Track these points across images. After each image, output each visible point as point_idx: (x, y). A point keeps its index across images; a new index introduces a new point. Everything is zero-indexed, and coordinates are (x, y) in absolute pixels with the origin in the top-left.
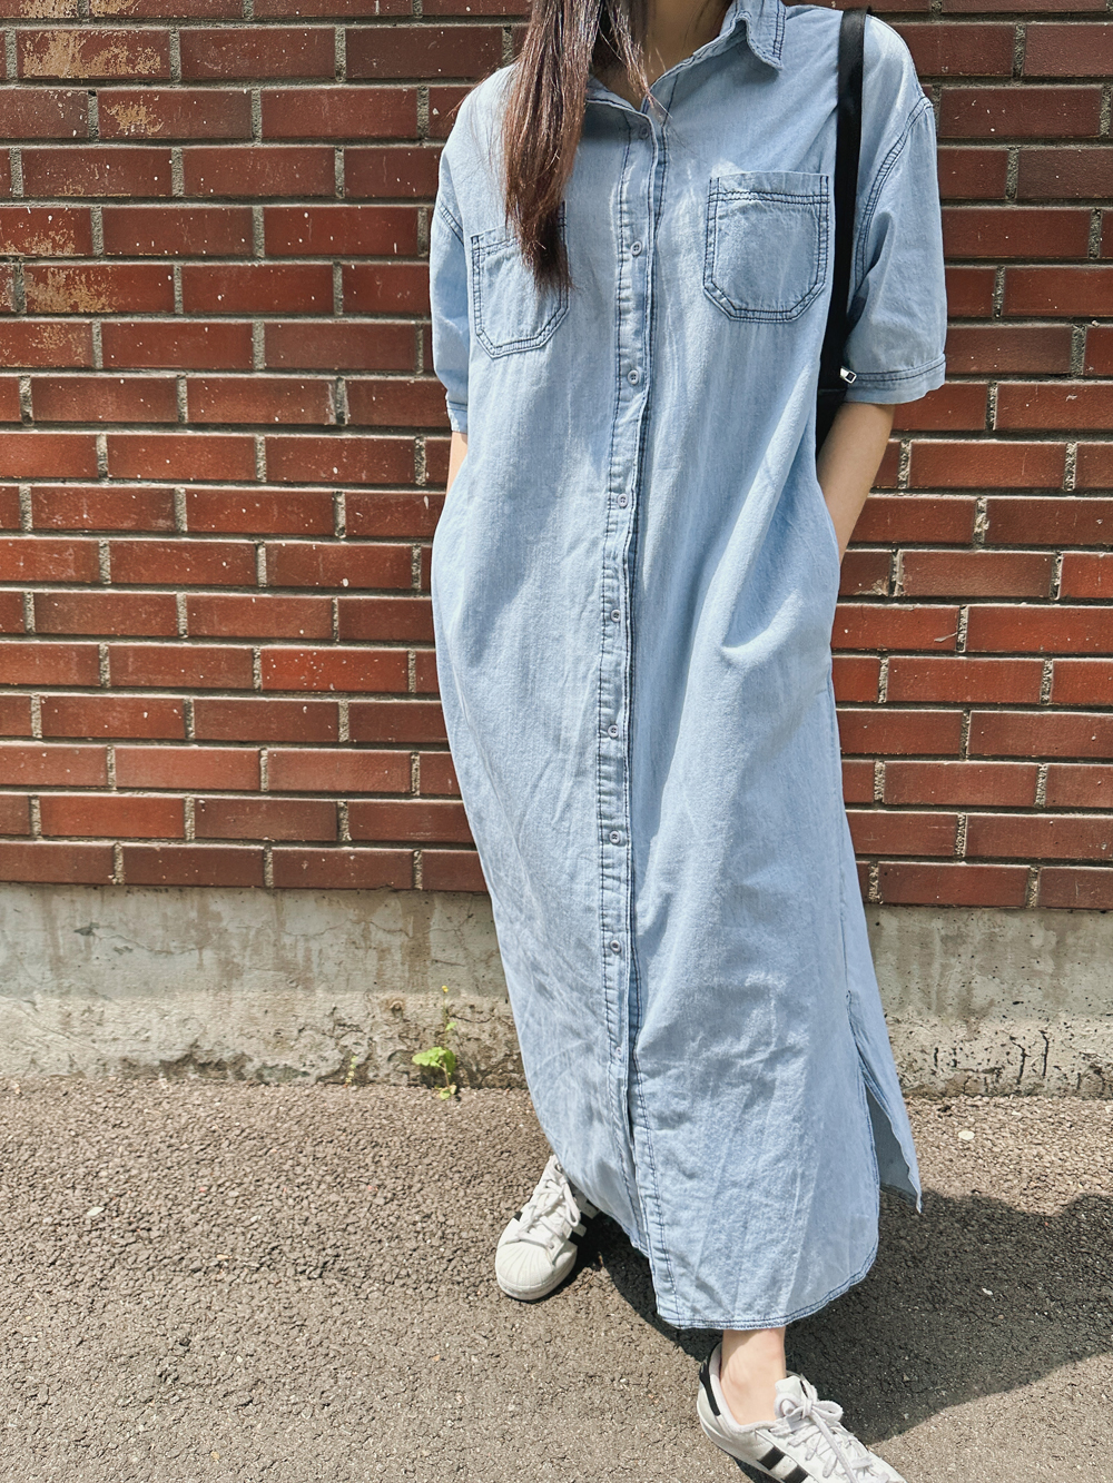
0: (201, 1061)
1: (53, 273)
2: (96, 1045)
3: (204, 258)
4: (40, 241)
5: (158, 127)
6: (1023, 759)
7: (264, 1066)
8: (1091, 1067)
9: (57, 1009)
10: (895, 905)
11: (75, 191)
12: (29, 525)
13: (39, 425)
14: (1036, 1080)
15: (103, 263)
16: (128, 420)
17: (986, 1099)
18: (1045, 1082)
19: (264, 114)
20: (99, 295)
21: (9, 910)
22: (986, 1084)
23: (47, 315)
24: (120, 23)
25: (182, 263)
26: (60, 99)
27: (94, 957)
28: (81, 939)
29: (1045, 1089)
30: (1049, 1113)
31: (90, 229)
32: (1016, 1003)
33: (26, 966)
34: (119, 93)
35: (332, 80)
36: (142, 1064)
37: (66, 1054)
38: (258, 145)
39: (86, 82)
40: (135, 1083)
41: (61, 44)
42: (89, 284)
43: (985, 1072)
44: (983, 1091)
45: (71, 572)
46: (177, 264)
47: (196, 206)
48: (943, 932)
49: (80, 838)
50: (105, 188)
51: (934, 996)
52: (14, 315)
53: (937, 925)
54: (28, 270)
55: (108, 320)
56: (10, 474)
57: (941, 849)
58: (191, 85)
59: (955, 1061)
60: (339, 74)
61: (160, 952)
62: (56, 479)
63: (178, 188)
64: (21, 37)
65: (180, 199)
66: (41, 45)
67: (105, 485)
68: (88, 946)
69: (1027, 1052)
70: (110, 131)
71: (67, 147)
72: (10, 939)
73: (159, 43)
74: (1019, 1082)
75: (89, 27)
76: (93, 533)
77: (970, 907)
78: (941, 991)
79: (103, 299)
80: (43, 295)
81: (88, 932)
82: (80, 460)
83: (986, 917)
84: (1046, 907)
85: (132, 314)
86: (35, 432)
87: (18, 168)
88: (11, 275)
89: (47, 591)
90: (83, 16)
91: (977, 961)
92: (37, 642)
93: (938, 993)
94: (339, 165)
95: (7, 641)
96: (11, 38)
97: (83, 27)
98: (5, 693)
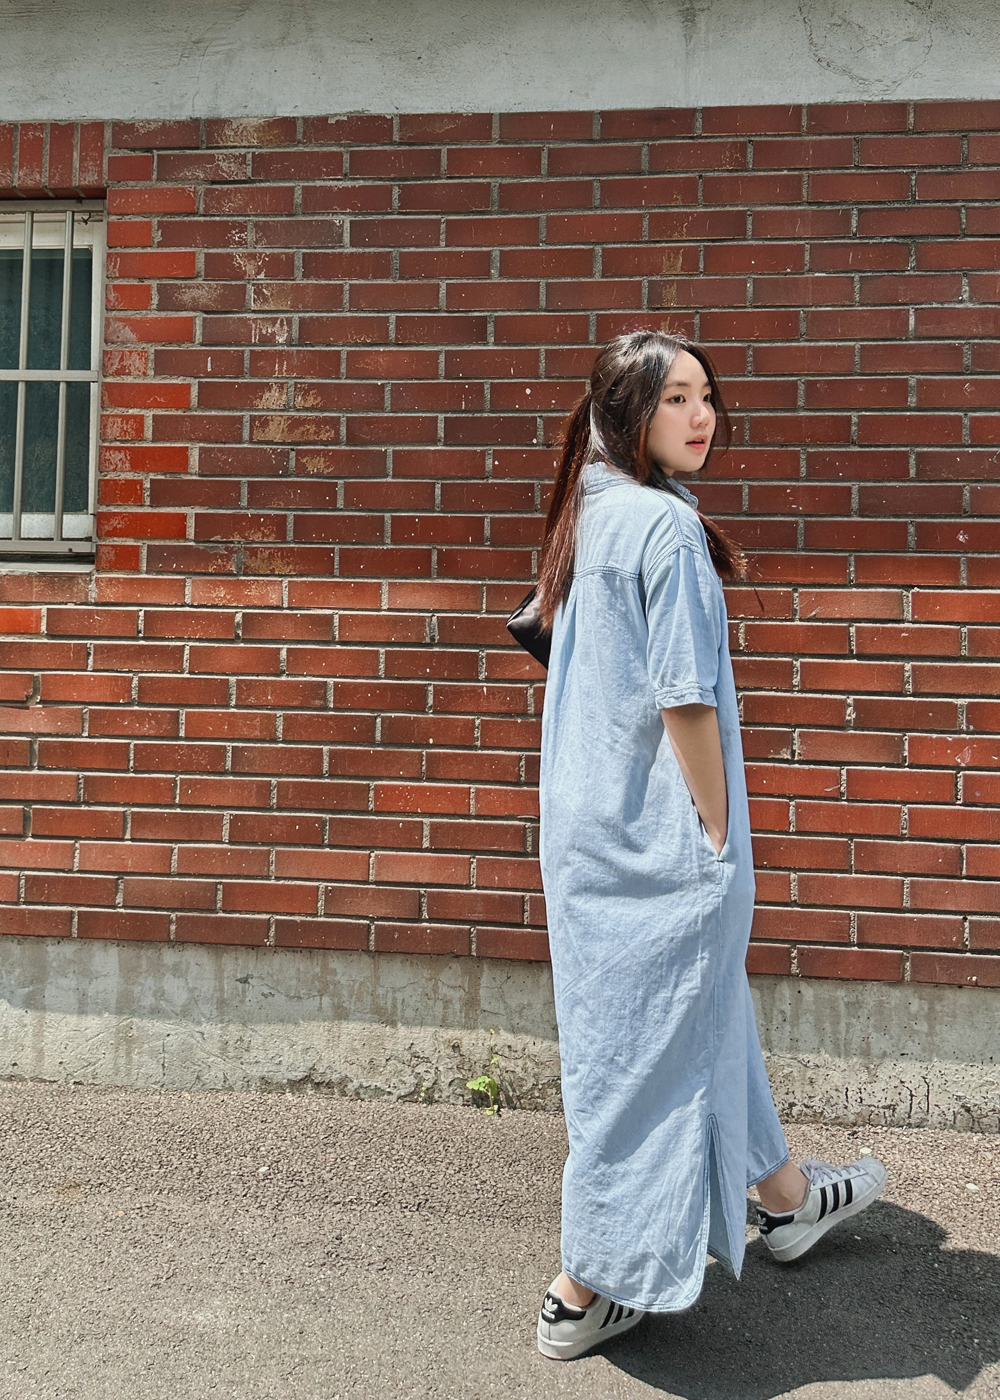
0: (316, 1081)
1: (261, 551)
2: (243, 1067)
3: (353, 544)
4: (255, 533)
5: (331, 469)
6: (892, 874)
7: (361, 1086)
8: (963, 1106)
9: (218, 1038)
10: (810, 978)
11: (279, 504)
12: (233, 703)
13: (245, 641)
14: (922, 1115)
15: (292, 545)
16: (300, 638)
17: (885, 1129)
18: (929, 1117)
19: (393, 463)
20: (288, 564)
21: (193, 963)
22: (885, 1117)
23: (255, 575)
24: (311, 412)
25: (340, 546)
26: (273, 453)
27: (247, 999)
28: (240, 986)
29: (930, 1123)
30: (930, 1139)
31: (285, 526)
32: (902, 1055)
33: (200, 1006)
34: (308, 450)
35: (436, 444)
36: (275, 1081)
37: (221, 1073)
38: (389, 480)
39: (289, 444)
40: (270, 1096)
41: (276, 423)
42: (282, 558)
43: (884, 1107)
44: (883, 1123)
45: (257, 733)
46: (337, 547)
47: (351, 513)
48: (846, 999)
49: (247, 912)
50: (297, 504)
51: (842, 1047)
52: (235, 575)
53: (841, 994)
54: (246, 549)
55: (293, 579)
56: (224, 671)
57: (839, 937)
58: (351, 446)
59: (861, 1099)
60: (440, 441)
61: (293, 997)
62: (253, 675)
63: (340, 503)
64: (253, 419)
65: (341, 510)
66: (264, 423)
67: (284, 678)
68: (244, 991)
69: (913, 1093)
70: (301, 470)
71: (275, 479)
72: (190, 985)
73: (335, 422)
74: (909, 1117)
75: (293, 414)
76: (273, 708)
77: (863, 980)
78: (847, 1043)
79: (291, 567)
80: (254, 563)
81: (245, 981)
82: (270, 663)
83: (875, 989)
84: (916, 982)
85: (307, 576)
86: (242, 645)
87: (245, 491)
88: (235, 552)
89: (241, 745)
90: (290, 408)
91: (872, 1021)
92: (231, 778)
93: (845, 1046)
95: (212, 778)
96: (247, 419)
97: (290, 414)
98: (207, 812)
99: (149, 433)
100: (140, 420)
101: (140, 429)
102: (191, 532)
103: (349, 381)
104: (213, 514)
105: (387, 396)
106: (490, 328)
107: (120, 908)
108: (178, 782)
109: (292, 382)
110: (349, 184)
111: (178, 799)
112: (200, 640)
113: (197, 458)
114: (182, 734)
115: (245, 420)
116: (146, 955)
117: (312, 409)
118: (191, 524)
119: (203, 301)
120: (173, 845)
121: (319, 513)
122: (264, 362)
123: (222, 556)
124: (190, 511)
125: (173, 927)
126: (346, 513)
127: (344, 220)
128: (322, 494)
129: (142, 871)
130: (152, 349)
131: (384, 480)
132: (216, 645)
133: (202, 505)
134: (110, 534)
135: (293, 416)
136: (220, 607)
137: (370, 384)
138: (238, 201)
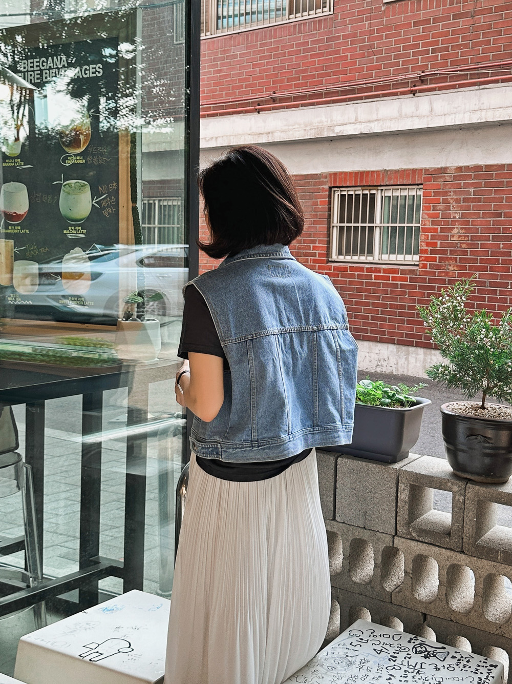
99: (430, 238)
100: (428, 235)
101: (428, 238)
102: (438, 260)
103: (472, 227)
104: (442, 257)
105: (480, 230)
106: (503, 214)
109: (459, 227)
110: (473, 181)
112: (439, 284)
113: (439, 244)
115: (449, 236)
117: (463, 233)
118: (438, 259)
119: (442, 209)
121: (464, 257)
122: (454, 223)
123: (444, 266)
124: (438, 256)
126: (470, 257)
127: (472, 190)
128: (465, 253)
130: (431, 219)
131: (478, 249)
132: (442, 285)
133: (440, 254)
134: (422, 261)
135: (459, 235)
136: (443, 277)
137: (476, 227)
138: (450, 186)
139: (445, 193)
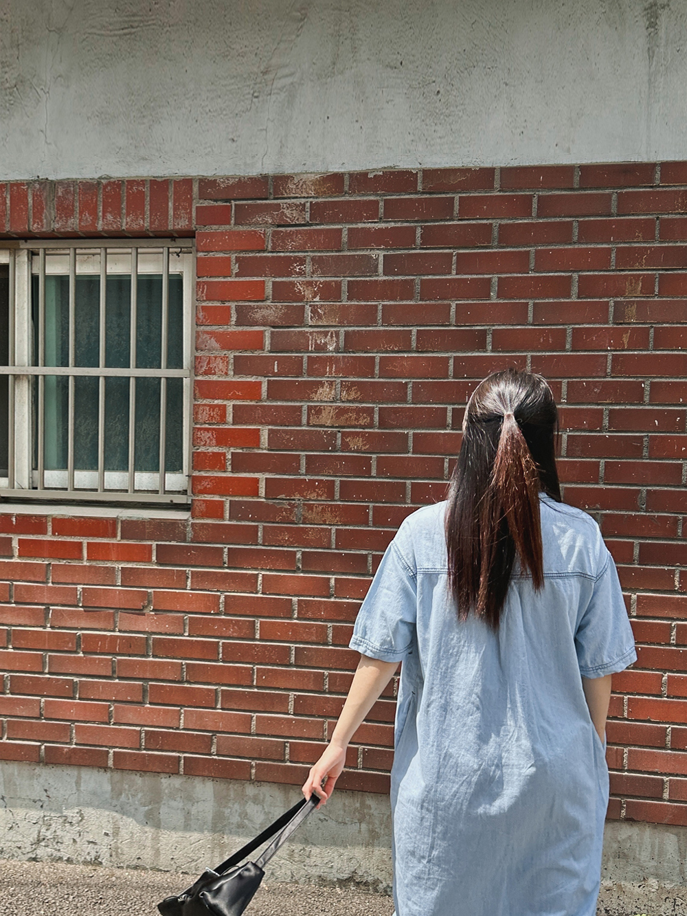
0: (357, 881)
1: (316, 507)
2: (306, 868)
3: (383, 503)
4: (311, 493)
5: (367, 447)
7: (388, 886)
9: (287, 849)
11: (329, 472)
12: (296, 616)
13: (304, 572)
15: (338, 503)
16: (345, 571)
19: (413, 443)
20: (336, 517)
21: (268, 796)
23: (311, 524)
24: (353, 403)
25: (373, 504)
26: (325, 434)
27: (308, 822)
31: (334, 489)
34: (350, 432)
35: (445, 429)
36: (328, 879)
37: (289, 871)
38: (410, 455)
39: (336, 427)
40: (325, 889)
41: (327, 411)
42: (331, 512)
45: (314, 638)
46: (371, 505)
47: (381, 480)
49: (308, 763)
50: (342, 472)
52: (296, 524)
54: (304, 504)
55: (338, 528)
56: (289, 593)
58: (382, 429)
60: (448, 426)
61: (341, 823)
62: (310, 596)
63: (374, 473)
64: (310, 408)
65: (374, 477)
66: (319, 411)
67: (332, 600)
70: (345, 447)
71: (326, 454)
72: (266, 810)
73: (370, 412)
75: (339, 405)
76: (325, 621)
79: (337, 519)
80: (309, 515)
82: (323, 588)
85: (349, 525)
86: (302, 575)
87: (303, 462)
88: (296, 507)
89: (301, 646)
90: (338, 400)
92: (295, 669)
94: (446, 465)
95: (280, 668)
96: (305, 408)
97: (337, 404)
98: (277, 692)
100: (223, 409)
101: (223, 415)
102: (262, 492)
103: (382, 380)
104: (279, 479)
105: (409, 391)
106: (489, 339)
107: (214, 755)
108: (255, 670)
109: (339, 380)
110: (383, 225)
111: (255, 682)
112: (270, 570)
113: (267, 437)
114: (258, 636)
115: (304, 409)
116: (234, 788)
117: (353, 401)
118: (262, 485)
119: (271, 318)
120: (253, 714)
121: (358, 479)
122: (317, 365)
123: (286, 510)
124: (262, 476)
125: (253, 771)
126: (378, 480)
127: (379, 254)
128: (360, 466)
129: (230, 731)
130: (231, 355)
131: (406, 455)
132: (283, 574)
133: (270, 472)
134: (202, 493)
135: (340, 406)
136: (285, 547)
137: (397, 382)
138: (299, 240)
139: (283, 266)
